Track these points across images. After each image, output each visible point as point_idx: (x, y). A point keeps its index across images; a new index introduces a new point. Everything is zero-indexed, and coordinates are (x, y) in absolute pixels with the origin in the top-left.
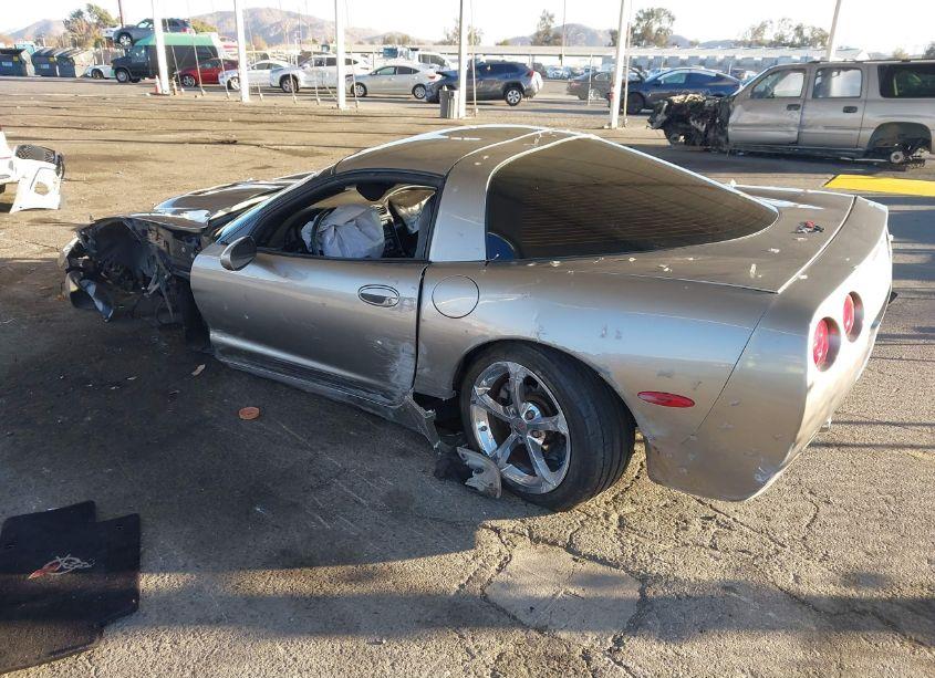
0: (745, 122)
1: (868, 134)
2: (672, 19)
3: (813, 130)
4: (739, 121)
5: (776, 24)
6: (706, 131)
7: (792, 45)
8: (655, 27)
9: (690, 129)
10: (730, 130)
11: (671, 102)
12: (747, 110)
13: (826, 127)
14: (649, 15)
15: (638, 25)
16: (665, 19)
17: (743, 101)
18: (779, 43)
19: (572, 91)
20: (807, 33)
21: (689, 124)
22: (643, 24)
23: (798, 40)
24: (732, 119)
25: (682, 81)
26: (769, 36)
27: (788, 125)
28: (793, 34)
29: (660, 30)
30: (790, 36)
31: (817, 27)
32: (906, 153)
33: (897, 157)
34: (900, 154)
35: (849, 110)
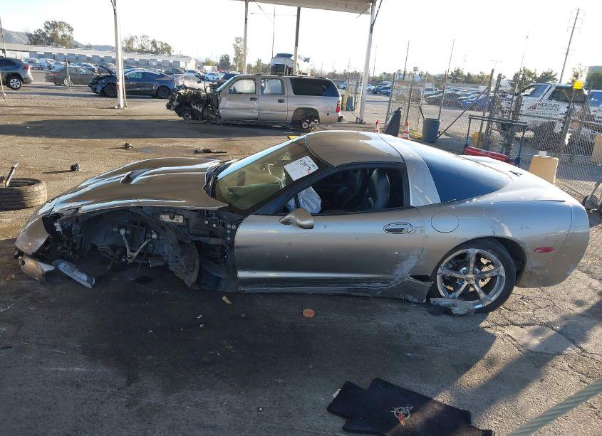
0: (228, 107)
1: (291, 114)
2: (71, 29)
3: (264, 112)
4: (226, 106)
5: (139, 39)
6: (203, 111)
7: (151, 52)
8: (60, 34)
9: (192, 111)
10: (221, 111)
11: (180, 94)
12: (229, 100)
13: (271, 110)
14: (54, 25)
15: (47, 31)
16: (66, 29)
17: (224, 95)
18: (142, 51)
19: (49, 79)
20: (159, 45)
21: (191, 107)
22: (51, 31)
23: (154, 49)
24: (221, 105)
25: (140, 77)
26: (136, 46)
27: (253, 109)
28: (151, 46)
29: (64, 36)
30: (150, 47)
31: (163, 42)
32: (309, 123)
33: (305, 125)
34: (306, 123)
35: (280, 101)
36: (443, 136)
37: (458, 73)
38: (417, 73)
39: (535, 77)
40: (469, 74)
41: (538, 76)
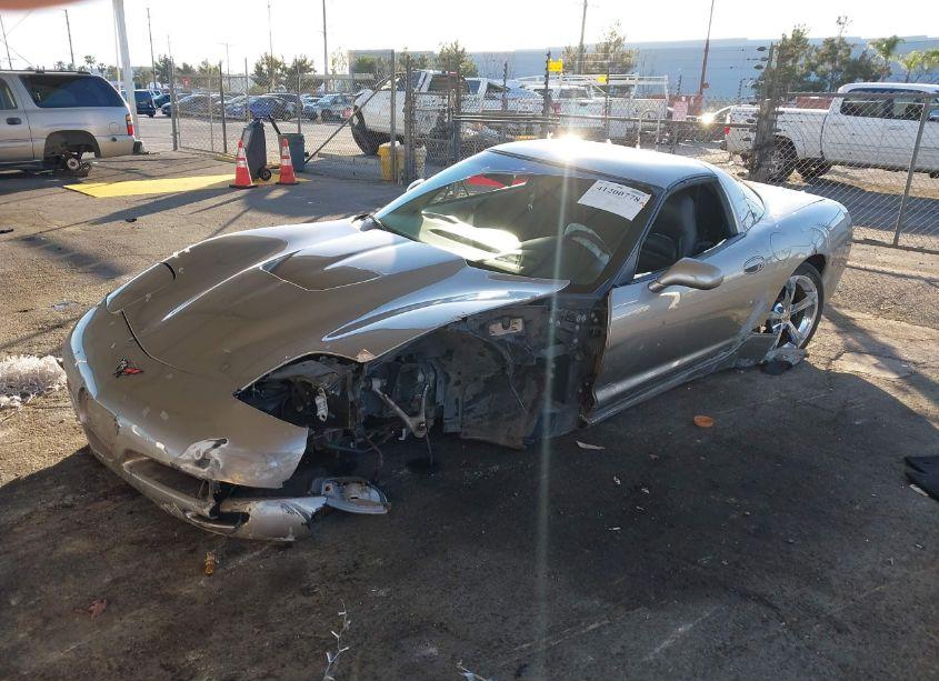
32: (78, 158)
33: (73, 164)
34: (73, 160)
35: (12, 122)
36: (316, 159)
37: (167, 63)
38: (95, 66)
39: (284, 69)
40: (185, 66)
41: (289, 66)
